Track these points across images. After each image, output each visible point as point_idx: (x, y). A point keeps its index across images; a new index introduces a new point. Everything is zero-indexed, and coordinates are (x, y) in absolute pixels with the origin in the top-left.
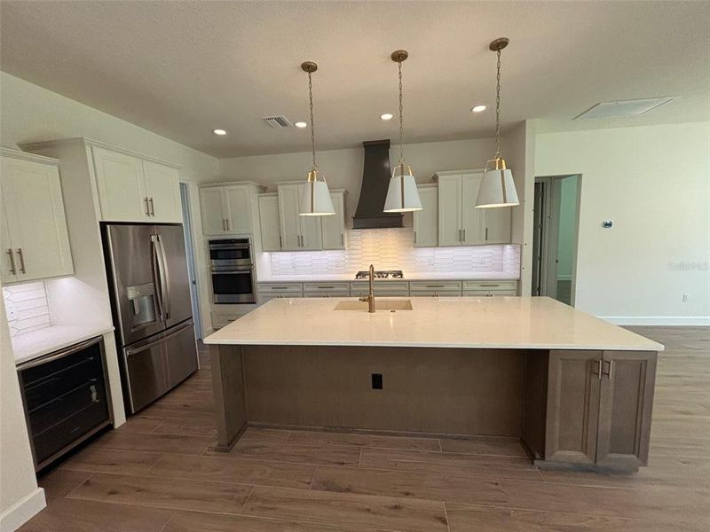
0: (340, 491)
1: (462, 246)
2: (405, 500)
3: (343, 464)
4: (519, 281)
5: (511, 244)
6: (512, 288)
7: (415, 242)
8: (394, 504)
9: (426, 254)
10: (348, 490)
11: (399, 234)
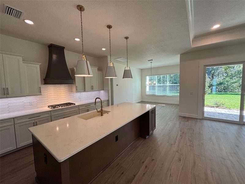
0: (133, 179)
1: (92, 91)
2: (145, 164)
3: (123, 173)
4: (108, 101)
5: (103, 90)
6: (106, 103)
7: (77, 90)
8: (145, 167)
9: (78, 95)
10: (135, 176)
11: (67, 87)
